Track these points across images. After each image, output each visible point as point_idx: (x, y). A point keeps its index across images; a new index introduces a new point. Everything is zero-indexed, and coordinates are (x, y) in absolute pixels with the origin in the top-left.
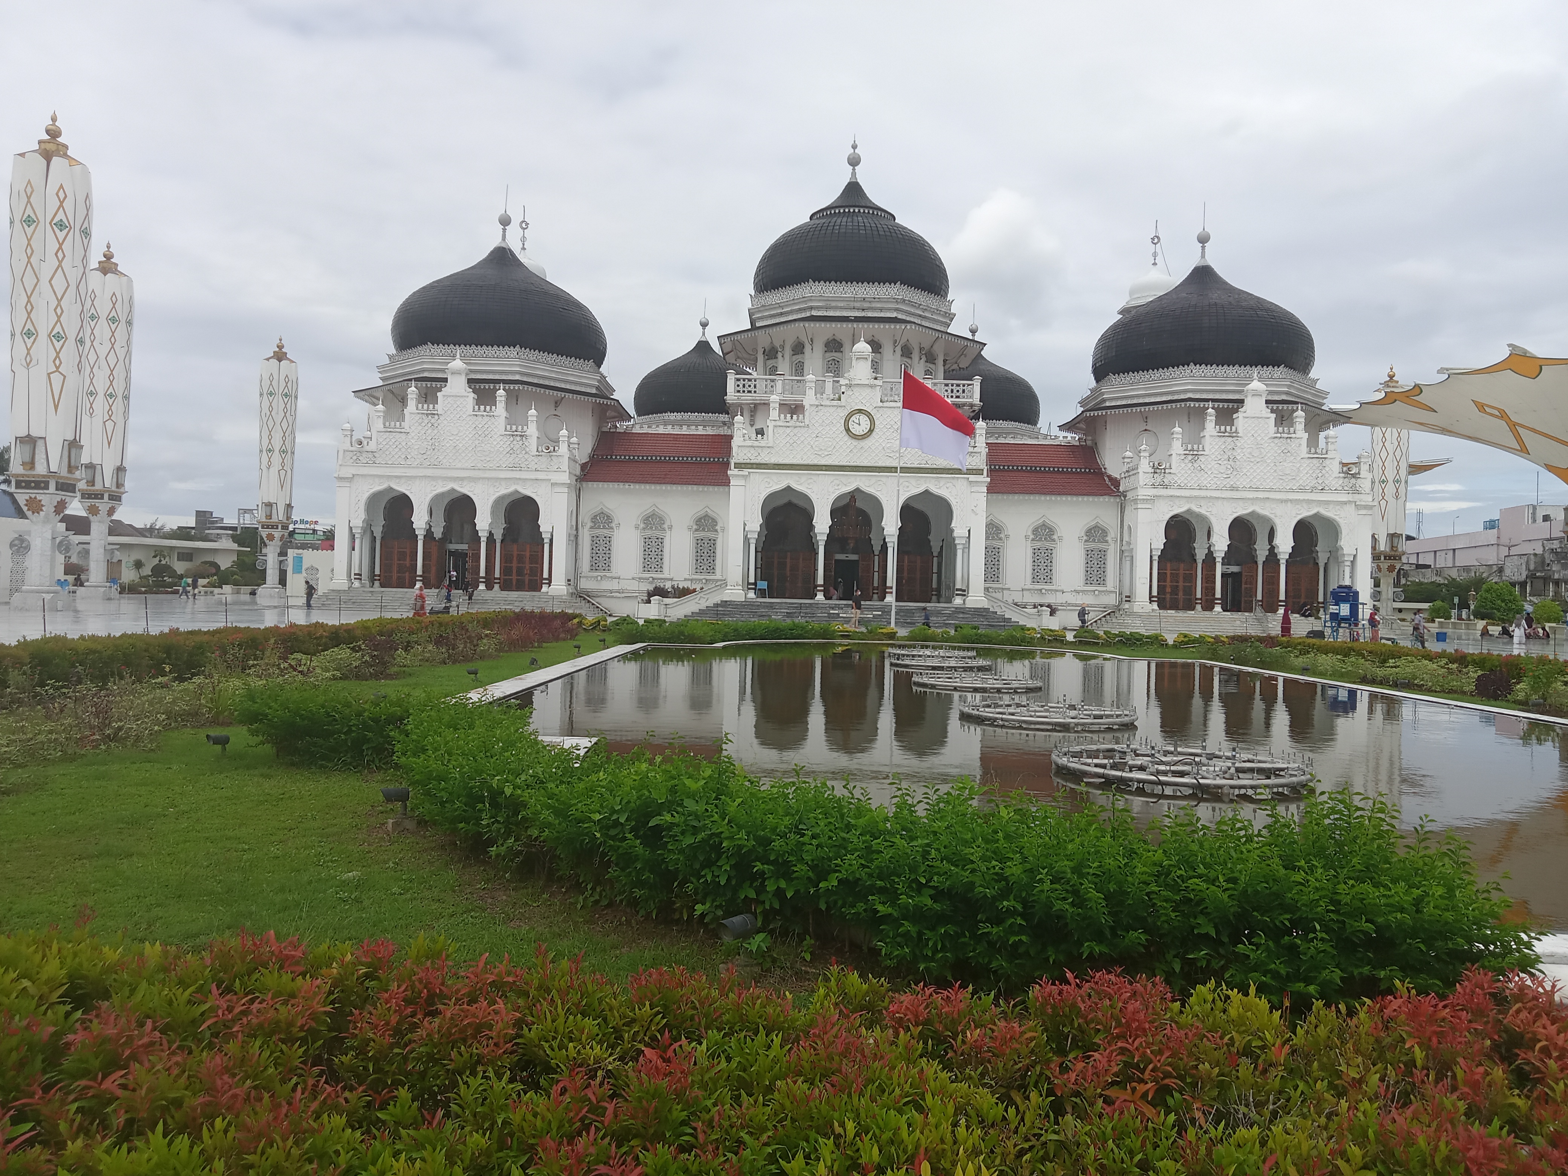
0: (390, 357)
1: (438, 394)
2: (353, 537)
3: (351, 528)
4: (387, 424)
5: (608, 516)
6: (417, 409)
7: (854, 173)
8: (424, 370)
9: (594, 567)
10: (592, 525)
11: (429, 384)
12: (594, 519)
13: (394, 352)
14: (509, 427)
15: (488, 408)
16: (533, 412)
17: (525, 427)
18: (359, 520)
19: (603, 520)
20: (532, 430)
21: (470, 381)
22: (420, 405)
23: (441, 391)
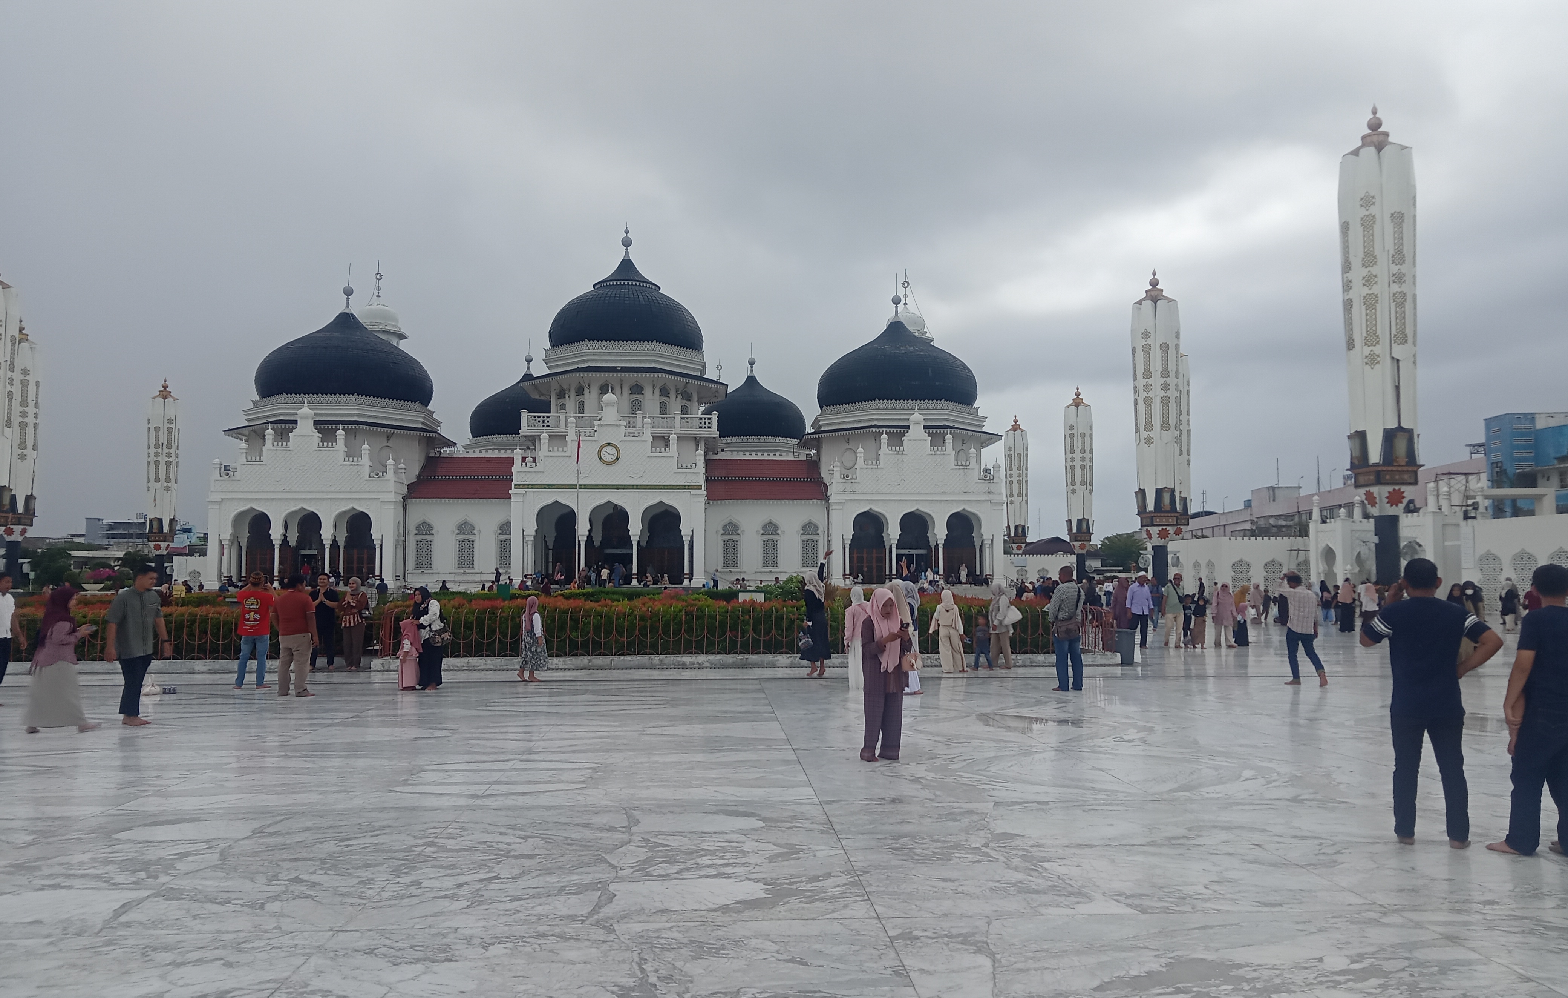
0: (254, 402)
1: (290, 434)
2: (222, 546)
3: (221, 541)
4: (249, 459)
5: (429, 525)
6: (273, 446)
7: (627, 253)
8: (279, 415)
9: (418, 566)
10: (417, 532)
11: (283, 426)
12: (418, 528)
13: (257, 398)
14: (347, 459)
15: (330, 444)
16: (366, 446)
17: (360, 458)
18: (227, 534)
19: (425, 528)
20: (366, 460)
21: (316, 423)
22: (276, 444)
23: (292, 432)
